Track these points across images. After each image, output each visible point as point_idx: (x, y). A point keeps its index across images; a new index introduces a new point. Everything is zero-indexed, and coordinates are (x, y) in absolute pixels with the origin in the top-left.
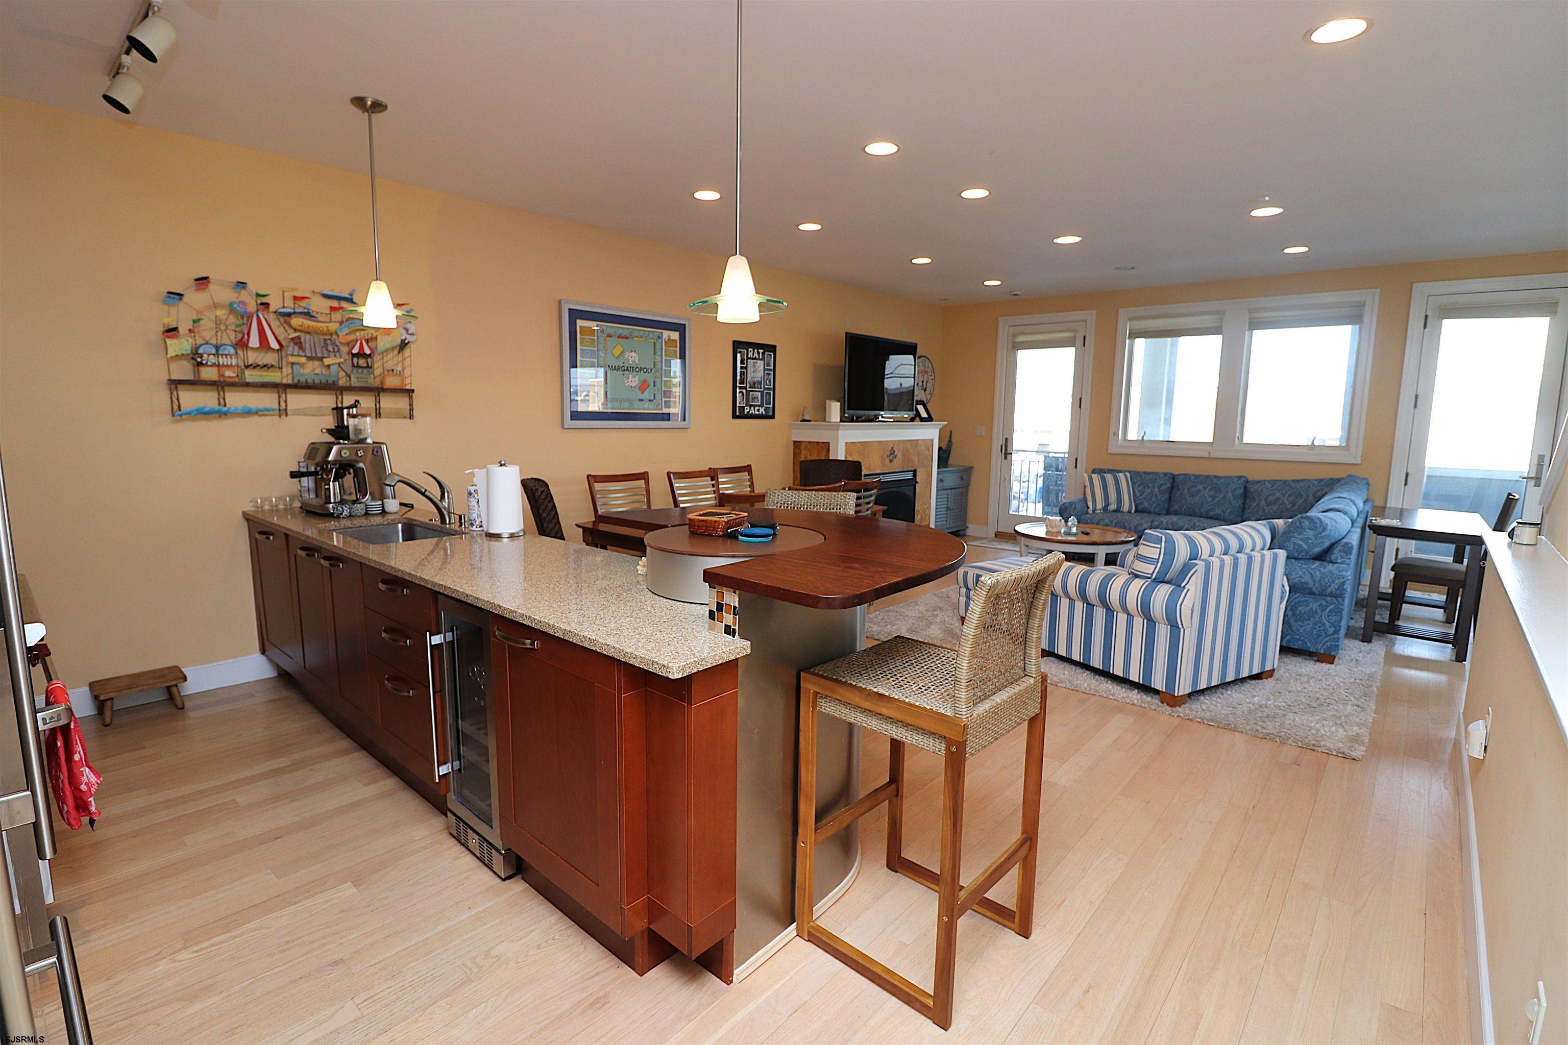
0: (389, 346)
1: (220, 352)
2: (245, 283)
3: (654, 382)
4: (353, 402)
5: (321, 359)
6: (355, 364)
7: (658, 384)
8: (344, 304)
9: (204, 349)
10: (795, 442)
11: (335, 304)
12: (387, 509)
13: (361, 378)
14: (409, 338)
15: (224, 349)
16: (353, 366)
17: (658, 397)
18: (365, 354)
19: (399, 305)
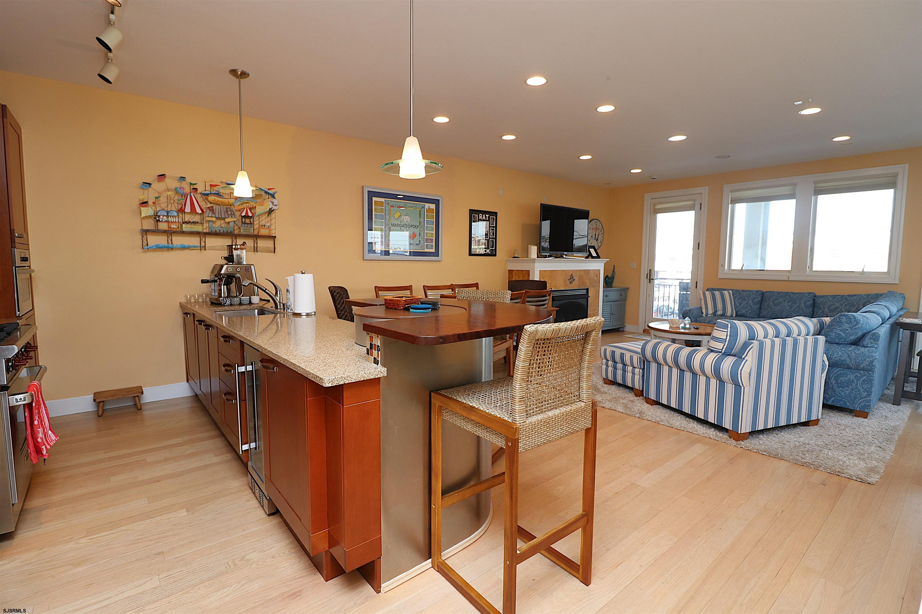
0: (262, 212)
1: (169, 215)
2: (185, 178)
3: (420, 233)
4: (242, 243)
5: (224, 219)
6: (244, 222)
7: (422, 235)
9: (161, 213)
10: (509, 270)
12: (253, 301)
13: (247, 229)
14: (274, 207)
15: (171, 213)
16: (242, 223)
17: (422, 242)
18: (249, 216)
19: (269, 189)
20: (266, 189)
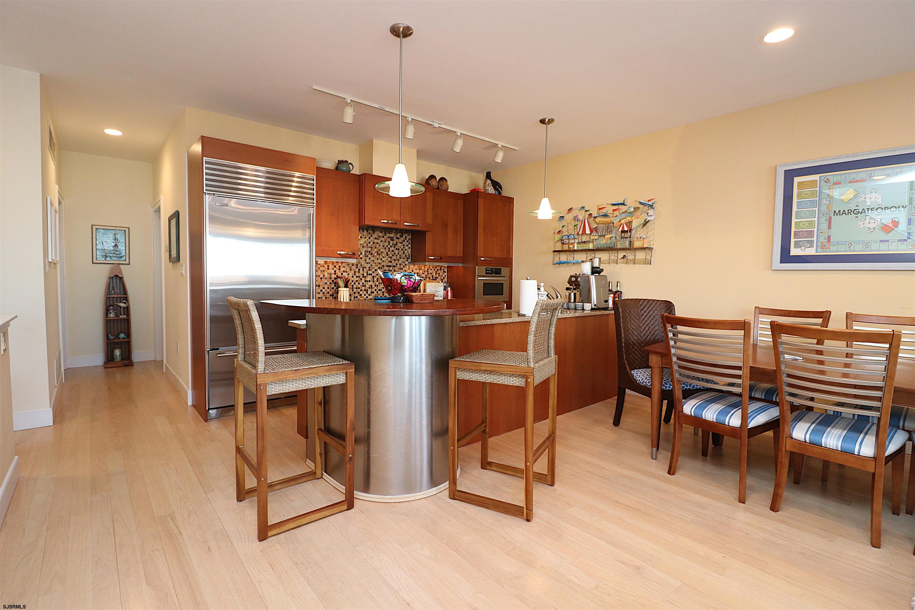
0: (638, 225)
1: (569, 238)
2: (585, 207)
3: (909, 219)
4: (623, 256)
6: (623, 237)
8: (620, 206)
9: (565, 237)
11: (616, 207)
14: (649, 218)
15: (571, 236)
18: (625, 231)
19: (649, 201)
20: (646, 201)
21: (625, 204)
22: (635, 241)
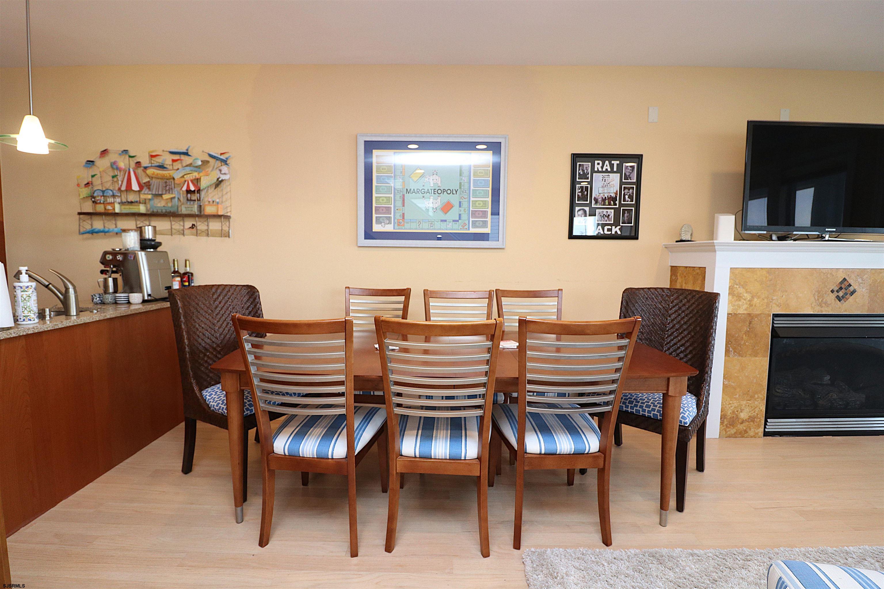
0: (209, 184)
1: (105, 194)
2: (127, 151)
3: (460, 202)
4: (191, 226)
5: (161, 195)
6: (189, 199)
8: (183, 157)
9: (97, 193)
10: (672, 267)
11: (176, 157)
12: (131, 301)
13: (188, 208)
14: (223, 177)
15: (107, 192)
18: (191, 191)
19: (221, 154)
20: (217, 153)
21: (189, 154)
22: (207, 205)
